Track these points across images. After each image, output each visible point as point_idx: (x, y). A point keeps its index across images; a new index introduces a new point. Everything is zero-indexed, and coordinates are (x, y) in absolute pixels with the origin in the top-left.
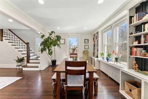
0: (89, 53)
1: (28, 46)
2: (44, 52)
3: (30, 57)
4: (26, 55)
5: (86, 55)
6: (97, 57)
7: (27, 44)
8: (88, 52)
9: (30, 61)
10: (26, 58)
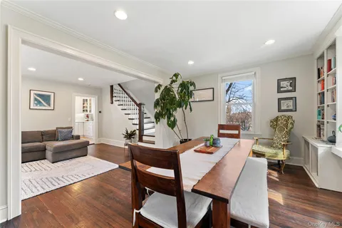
0: (292, 124)
1: (140, 110)
2: (162, 120)
3: (143, 130)
4: (138, 127)
5: (281, 131)
6: (332, 141)
7: (139, 105)
8: (290, 121)
9: (144, 138)
10: (137, 132)
